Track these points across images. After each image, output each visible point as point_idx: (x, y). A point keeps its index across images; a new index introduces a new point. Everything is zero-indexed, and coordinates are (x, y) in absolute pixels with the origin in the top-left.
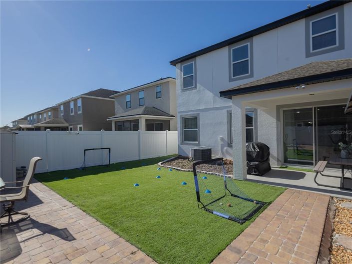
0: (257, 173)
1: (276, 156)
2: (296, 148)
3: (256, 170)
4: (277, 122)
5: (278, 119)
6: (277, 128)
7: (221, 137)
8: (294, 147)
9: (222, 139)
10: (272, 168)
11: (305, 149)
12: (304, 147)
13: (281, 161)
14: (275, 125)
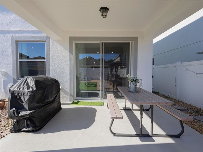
0: (30, 129)
1: (69, 91)
2: (86, 82)
3: (29, 123)
4: (70, 55)
5: (71, 52)
6: (70, 60)
7: (4, 71)
8: (85, 81)
9: (5, 74)
10: (63, 107)
11: (91, 82)
12: (91, 81)
13: (73, 97)
14: (68, 58)
